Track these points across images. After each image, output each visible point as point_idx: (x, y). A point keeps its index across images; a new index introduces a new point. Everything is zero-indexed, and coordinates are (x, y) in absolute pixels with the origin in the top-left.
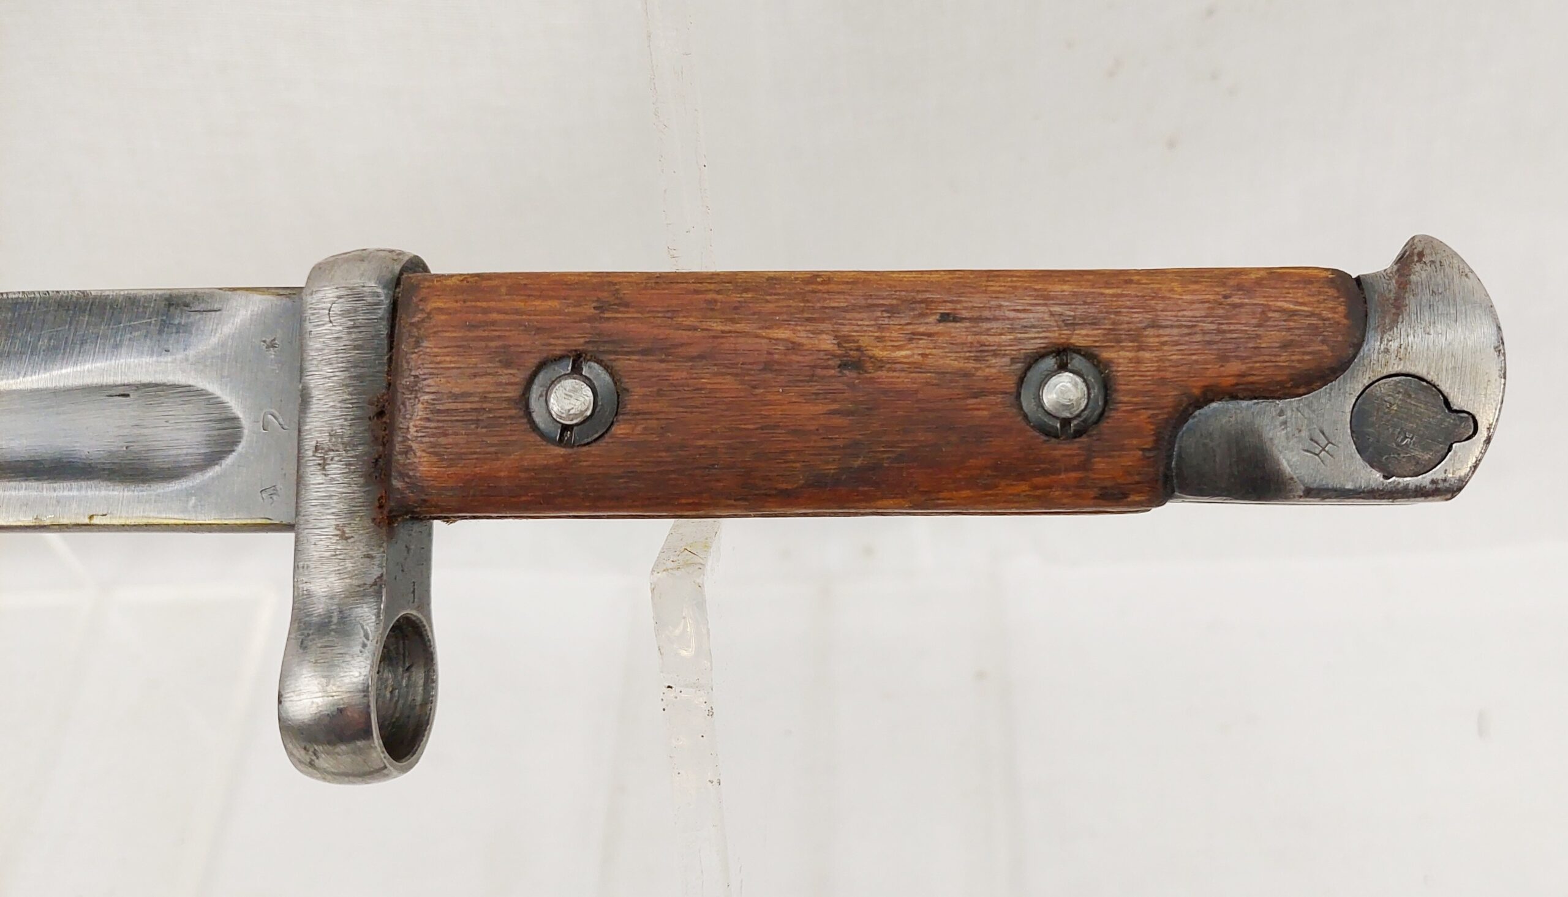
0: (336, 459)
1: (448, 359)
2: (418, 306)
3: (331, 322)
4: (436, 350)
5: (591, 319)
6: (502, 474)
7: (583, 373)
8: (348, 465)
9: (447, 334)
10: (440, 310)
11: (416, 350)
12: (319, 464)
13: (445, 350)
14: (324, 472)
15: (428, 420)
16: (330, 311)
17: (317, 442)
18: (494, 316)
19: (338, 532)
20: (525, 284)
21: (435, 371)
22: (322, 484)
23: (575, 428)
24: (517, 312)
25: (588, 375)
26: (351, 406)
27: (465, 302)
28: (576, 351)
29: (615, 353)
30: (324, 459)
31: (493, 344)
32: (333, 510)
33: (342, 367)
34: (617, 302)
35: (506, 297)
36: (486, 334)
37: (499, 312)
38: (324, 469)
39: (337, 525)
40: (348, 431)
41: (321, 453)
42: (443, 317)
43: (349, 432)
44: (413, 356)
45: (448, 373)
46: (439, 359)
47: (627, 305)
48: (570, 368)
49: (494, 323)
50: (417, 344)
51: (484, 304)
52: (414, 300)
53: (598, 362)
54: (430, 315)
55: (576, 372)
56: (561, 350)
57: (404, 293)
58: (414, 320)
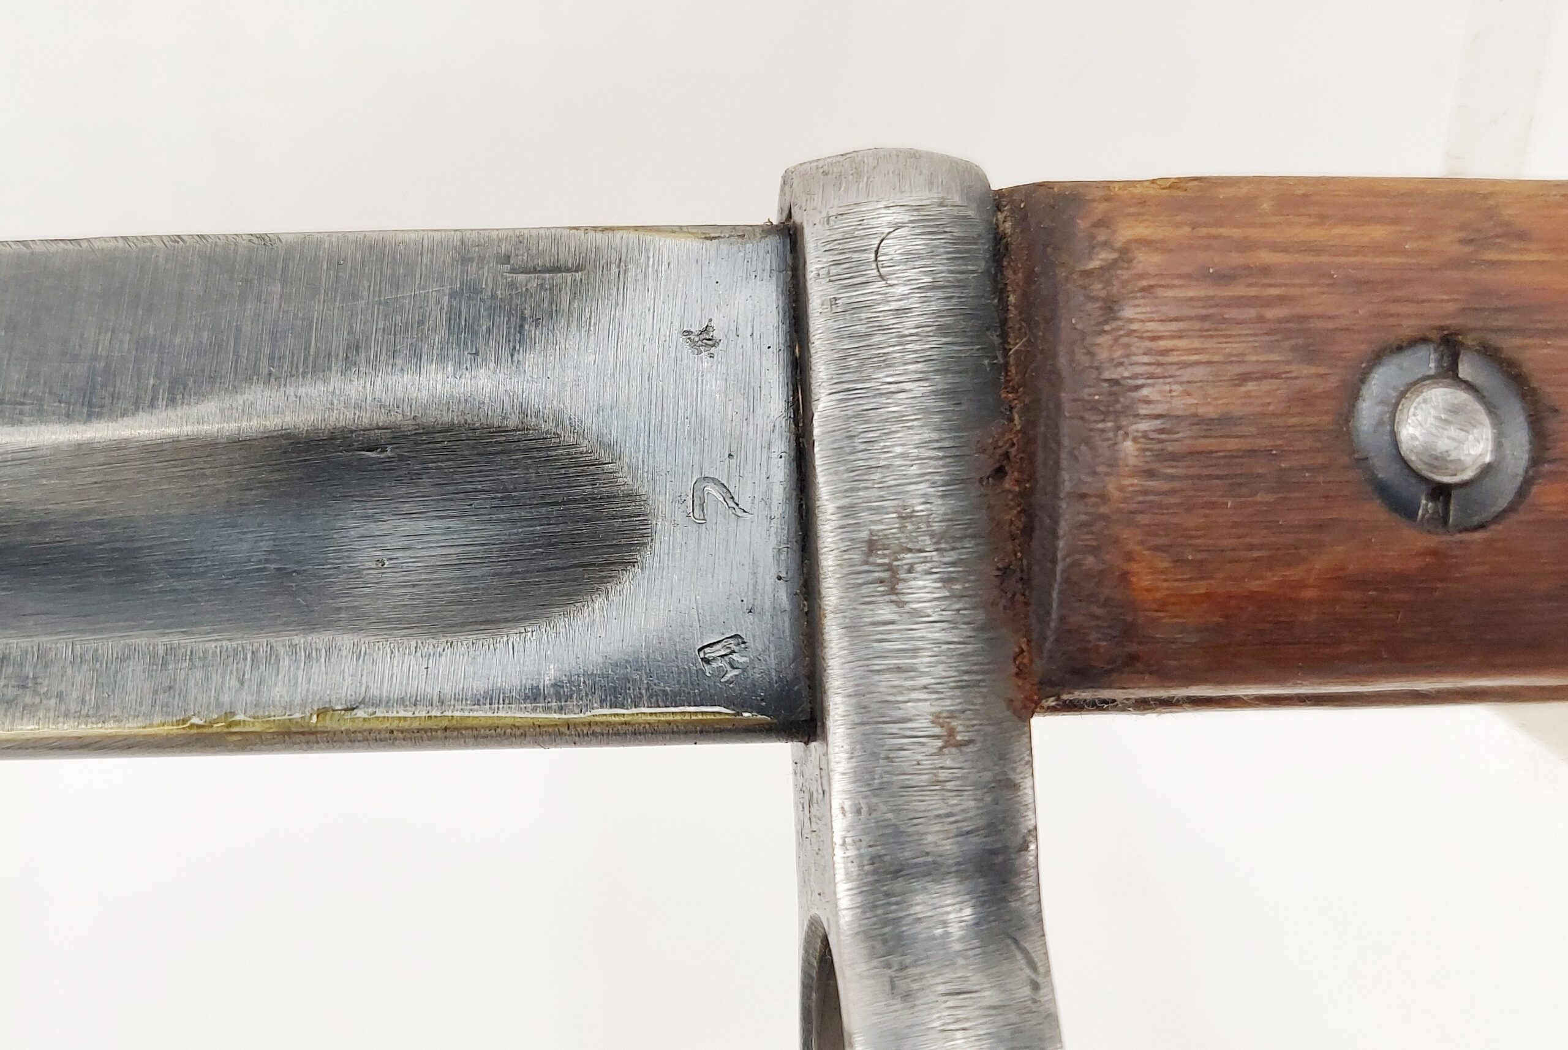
0: (920, 568)
1: (1181, 343)
2: (1092, 237)
3: (881, 276)
4: (1151, 326)
5: (1457, 263)
6: (1309, 594)
7: (1460, 375)
8: (947, 581)
9: (1171, 293)
10: (1146, 243)
11: (1107, 328)
12: (881, 581)
13: (1174, 326)
14: (894, 598)
15: (1150, 474)
16: (877, 252)
17: (872, 533)
18: (1266, 257)
19: (937, 730)
20: (1305, 195)
21: (1158, 370)
22: (892, 623)
23: (1454, 493)
24: (1307, 247)
25: (1469, 379)
26: (941, 454)
27: (1194, 226)
28: (1441, 328)
29: (1522, 332)
30: (889, 568)
31: (1270, 313)
32: (924, 681)
33: (916, 372)
34: (1499, 230)
35: (1275, 219)
36: (1252, 292)
37: (1275, 247)
38: (893, 591)
39: (937, 716)
40: (939, 508)
41: (884, 556)
42: (1157, 258)
43: (943, 509)
44: (1101, 340)
45: (1186, 374)
46: (1163, 344)
47: (1522, 236)
48: (1432, 365)
49: (1266, 270)
50: (1110, 308)
51: (1236, 233)
52: (1082, 224)
53: (1490, 354)
54: (1125, 254)
55: (1449, 373)
56: (1409, 327)
57: (1022, 217)
58: (1094, 264)
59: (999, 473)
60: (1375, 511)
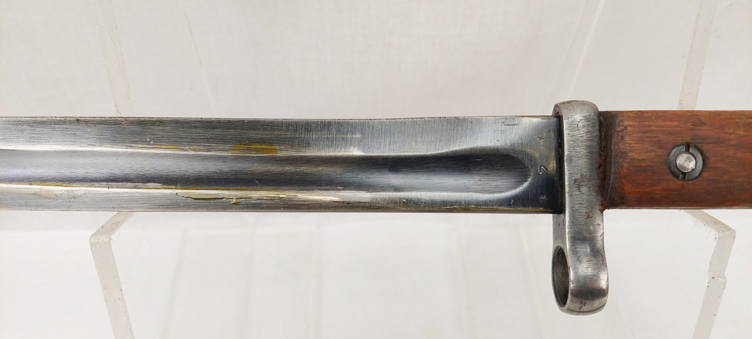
0: (584, 185)
1: (636, 145)
2: (619, 124)
3: (578, 130)
4: (630, 142)
5: (691, 130)
6: (657, 192)
7: (690, 151)
8: (589, 187)
9: (634, 135)
10: (630, 125)
11: (622, 142)
12: (577, 187)
13: (634, 142)
14: (579, 190)
15: (629, 170)
16: (577, 125)
17: (575, 178)
18: (653, 128)
19: (586, 215)
20: (662, 115)
21: (631, 150)
22: (579, 195)
23: (687, 174)
24: (660, 126)
25: (692, 152)
26: (589, 164)
27: (639, 122)
28: (687, 142)
29: (702, 143)
30: (578, 185)
31: (654, 139)
32: (585, 206)
33: (584, 148)
34: (700, 122)
35: (655, 120)
36: (650, 135)
37: (654, 126)
38: (579, 189)
39: (587, 212)
40: (588, 174)
41: (578, 183)
42: (632, 128)
43: (589, 174)
44: (621, 144)
45: (637, 151)
46: (632, 145)
47: (704, 124)
48: (684, 149)
49: (653, 131)
50: (622, 138)
51: (647, 123)
52: (617, 121)
53: (696, 147)
54: (626, 127)
55: (687, 151)
56: (680, 142)
57: (605, 118)
58: (619, 129)
59: (599, 167)
60: (671, 177)
